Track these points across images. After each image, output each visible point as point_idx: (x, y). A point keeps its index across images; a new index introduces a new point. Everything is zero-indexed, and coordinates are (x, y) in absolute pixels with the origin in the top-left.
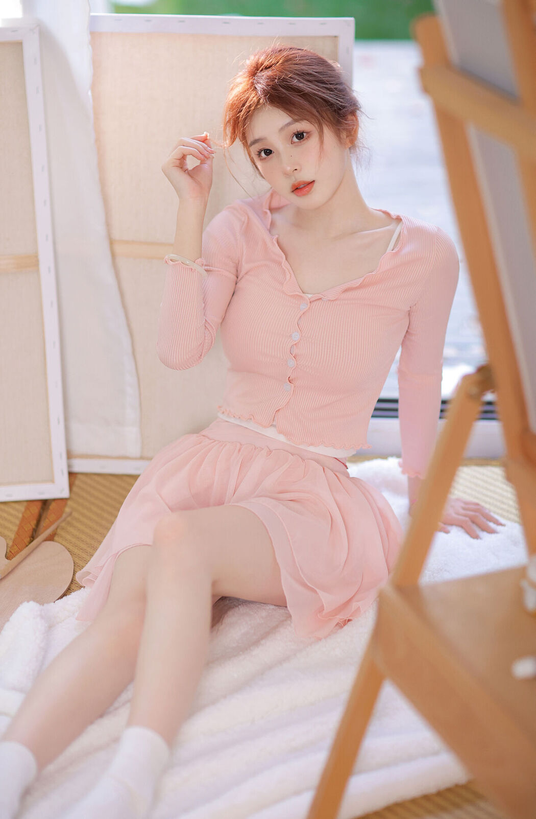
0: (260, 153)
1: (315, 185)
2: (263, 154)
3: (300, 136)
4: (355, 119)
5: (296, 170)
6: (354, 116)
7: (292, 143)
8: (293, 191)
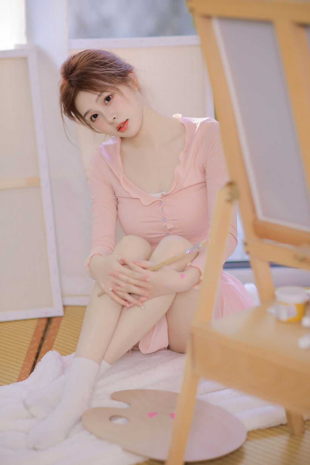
0: (91, 118)
1: (129, 122)
2: (93, 118)
3: (108, 99)
4: (133, 74)
5: (114, 118)
6: (132, 73)
7: (106, 105)
8: (118, 130)
